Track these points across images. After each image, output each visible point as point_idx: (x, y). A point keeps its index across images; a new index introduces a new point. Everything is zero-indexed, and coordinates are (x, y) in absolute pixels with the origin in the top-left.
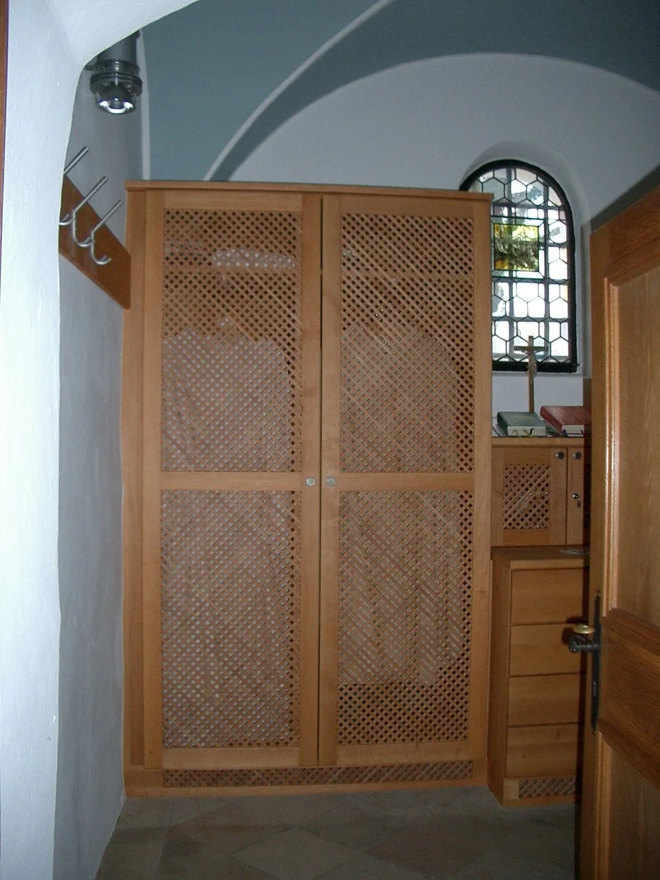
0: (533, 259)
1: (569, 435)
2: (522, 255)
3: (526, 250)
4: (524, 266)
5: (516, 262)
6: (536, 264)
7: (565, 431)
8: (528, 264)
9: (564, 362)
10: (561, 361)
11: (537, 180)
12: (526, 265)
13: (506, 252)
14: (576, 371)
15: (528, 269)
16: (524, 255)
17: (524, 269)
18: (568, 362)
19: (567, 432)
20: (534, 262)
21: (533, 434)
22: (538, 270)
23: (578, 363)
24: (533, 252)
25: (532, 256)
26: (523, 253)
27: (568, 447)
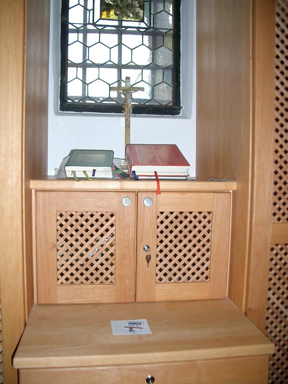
0: (138, 10)
1: (140, 178)
2: (127, 6)
3: (132, 2)
4: (129, 16)
5: (122, 12)
6: (141, 15)
7: (134, 172)
8: (133, 14)
9: (166, 105)
10: (164, 104)
12: (131, 15)
13: (112, 3)
14: (179, 114)
15: (133, 20)
16: (130, 6)
17: (129, 19)
18: (171, 104)
19: (137, 174)
20: (138, 13)
21: (96, 176)
22: (142, 21)
23: (181, 106)
24: (139, 3)
25: (137, 8)
26: (129, 4)
27: (137, 192)
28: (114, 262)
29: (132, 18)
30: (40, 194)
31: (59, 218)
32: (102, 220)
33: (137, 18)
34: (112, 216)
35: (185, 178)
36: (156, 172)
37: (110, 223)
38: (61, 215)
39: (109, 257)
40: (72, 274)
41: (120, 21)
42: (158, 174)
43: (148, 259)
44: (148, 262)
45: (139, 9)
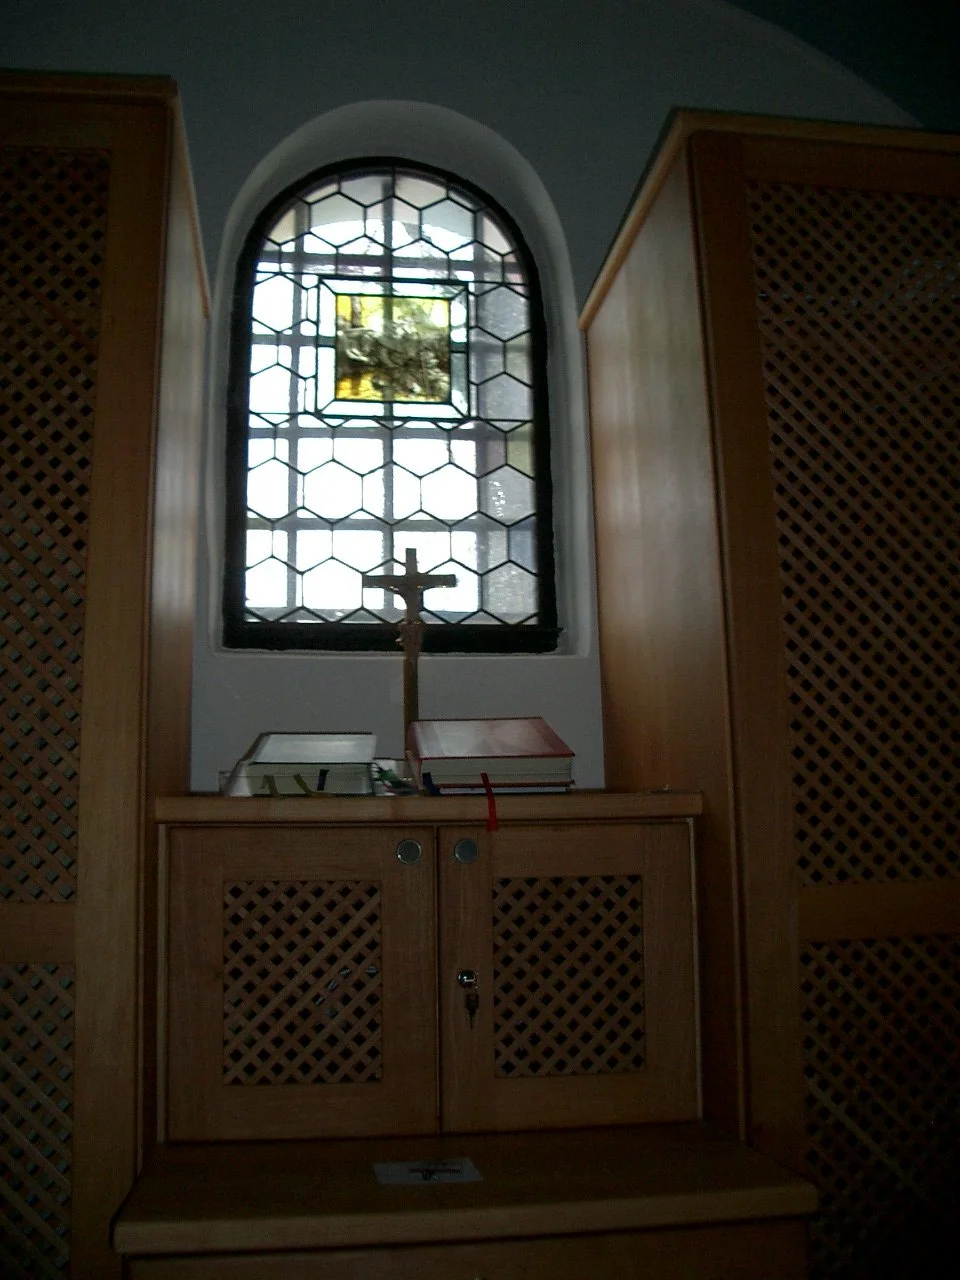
0: (435, 373)
1: (443, 791)
2: (405, 365)
3: (418, 354)
4: (411, 391)
5: (392, 380)
6: (444, 386)
7: (428, 776)
8: (422, 385)
9: (521, 624)
10: (512, 621)
11: (448, 198)
12: (417, 388)
13: (365, 359)
14: (552, 650)
15: (422, 399)
16: (413, 365)
17: (413, 398)
18: (533, 622)
19: (436, 782)
20: (436, 381)
21: (330, 788)
22: (448, 401)
23: (559, 626)
24: (436, 357)
25: (431, 368)
26: (411, 359)
27: (438, 829)
28: (378, 1020)
29: (419, 395)
30: (181, 836)
31: (229, 899)
32: (346, 904)
33: (433, 396)
34: (371, 892)
35: (563, 789)
36: (485, 776)
37: (365, 911)
38: (236, 892)
39: (366, 1006)
40: (264, 1055)
41: (389, 403)
42: (491, 781)
43: (472, 1005)
44: (472, 1012)
45: (437, 370)
